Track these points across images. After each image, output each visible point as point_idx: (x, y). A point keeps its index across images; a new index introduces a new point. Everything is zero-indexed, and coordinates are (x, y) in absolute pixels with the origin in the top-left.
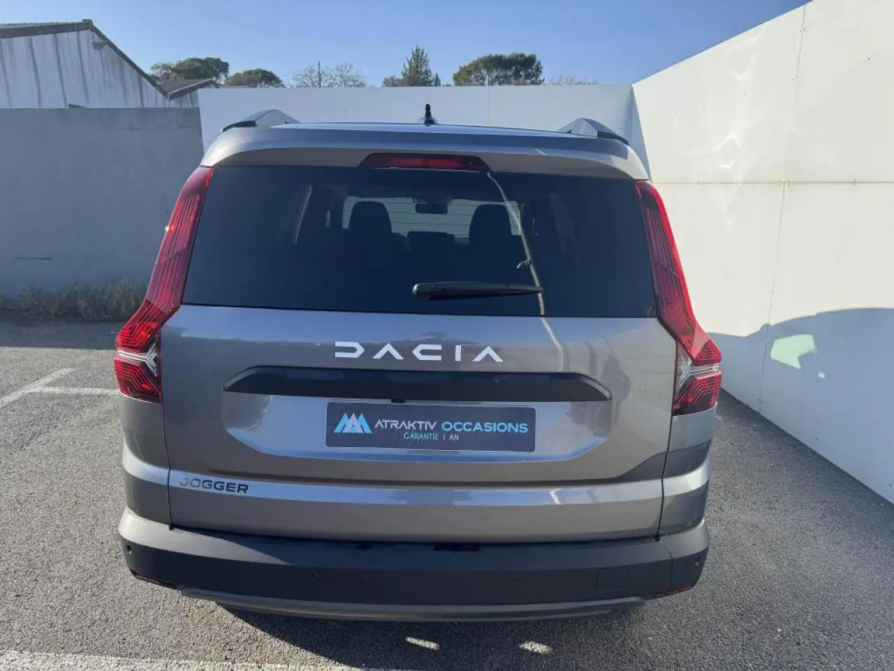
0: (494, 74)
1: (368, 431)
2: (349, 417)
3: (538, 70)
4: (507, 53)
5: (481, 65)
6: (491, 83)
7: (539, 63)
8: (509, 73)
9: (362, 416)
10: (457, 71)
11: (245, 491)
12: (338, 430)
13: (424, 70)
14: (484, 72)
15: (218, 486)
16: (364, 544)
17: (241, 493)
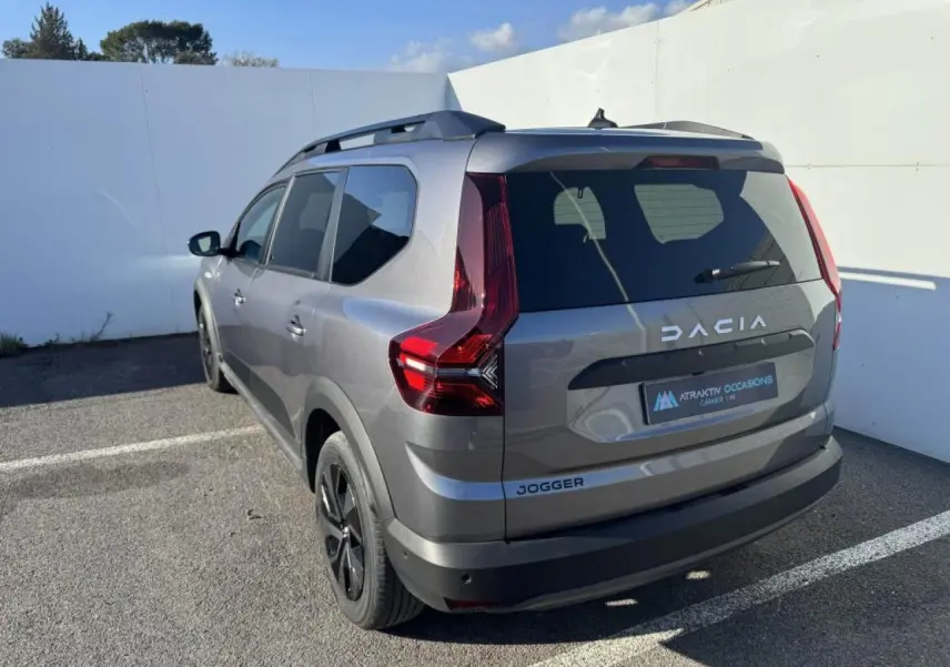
0: (154, 44)
1: (676, 405)
2: (662, 394)
3: (207, 43)
4: (167, 20)
5: (135, 33)
6: (152, 54)
7: (207, 36)
8: (173, 44)
9: (670, 393)
10: (104, 37)
11: (581, 483)
12: (656, 409)
13: (61, 33)
14: (140, 41)
15: (556, 485)
16: (675, 506)
17: (579, 486)
